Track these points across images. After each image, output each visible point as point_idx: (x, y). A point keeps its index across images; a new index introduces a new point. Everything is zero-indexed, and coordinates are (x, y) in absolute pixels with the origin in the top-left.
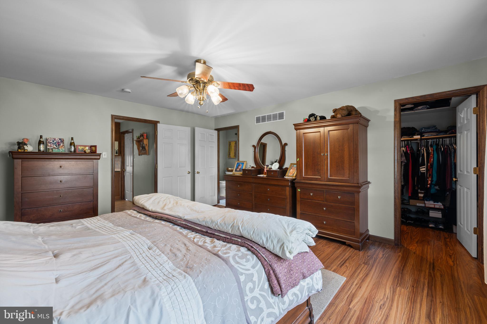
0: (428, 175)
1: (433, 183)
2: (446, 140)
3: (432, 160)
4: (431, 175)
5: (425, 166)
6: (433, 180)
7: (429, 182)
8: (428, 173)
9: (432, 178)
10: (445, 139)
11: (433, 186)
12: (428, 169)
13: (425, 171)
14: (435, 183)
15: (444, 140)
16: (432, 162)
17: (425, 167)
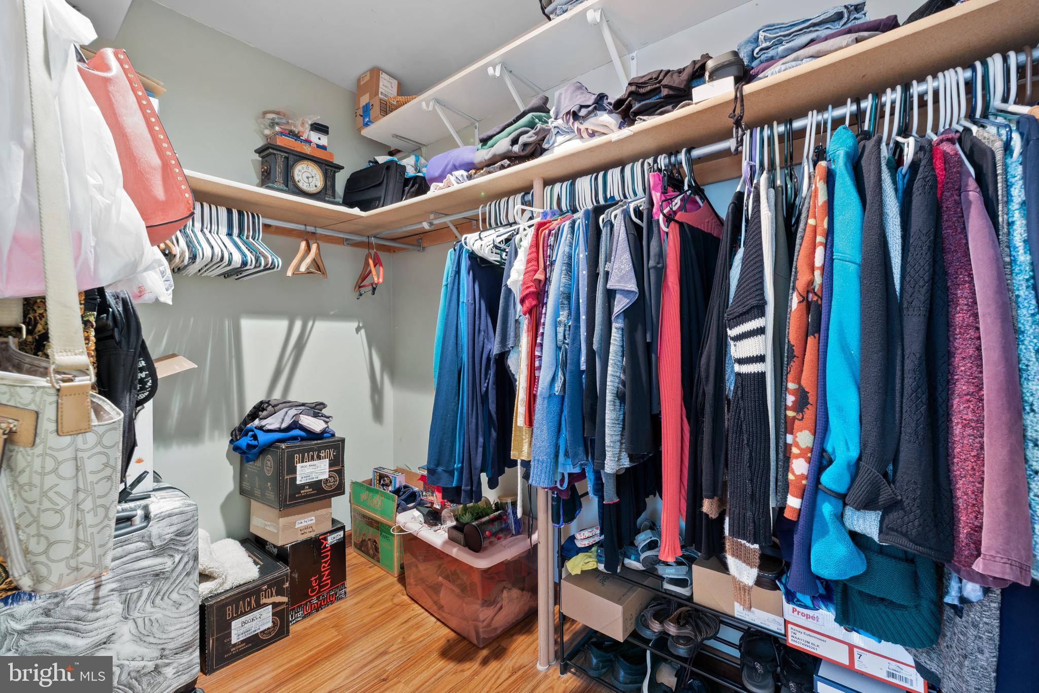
0: (790, 399)
1: (827, 478)
2: (936, 93)
3: (819, 260)
4: (812, 399)
5: (768, 321)
6: (829, 448)
7: (800, 467)
8: (791, 386)
9: (822, 430)
10: (930, 84)
11: (827, 509)
12: (791, 347)
13: (761, 359)
14: (842, 488)
15: (921, 97)
16: (817, 273)
17: (761, 331)
